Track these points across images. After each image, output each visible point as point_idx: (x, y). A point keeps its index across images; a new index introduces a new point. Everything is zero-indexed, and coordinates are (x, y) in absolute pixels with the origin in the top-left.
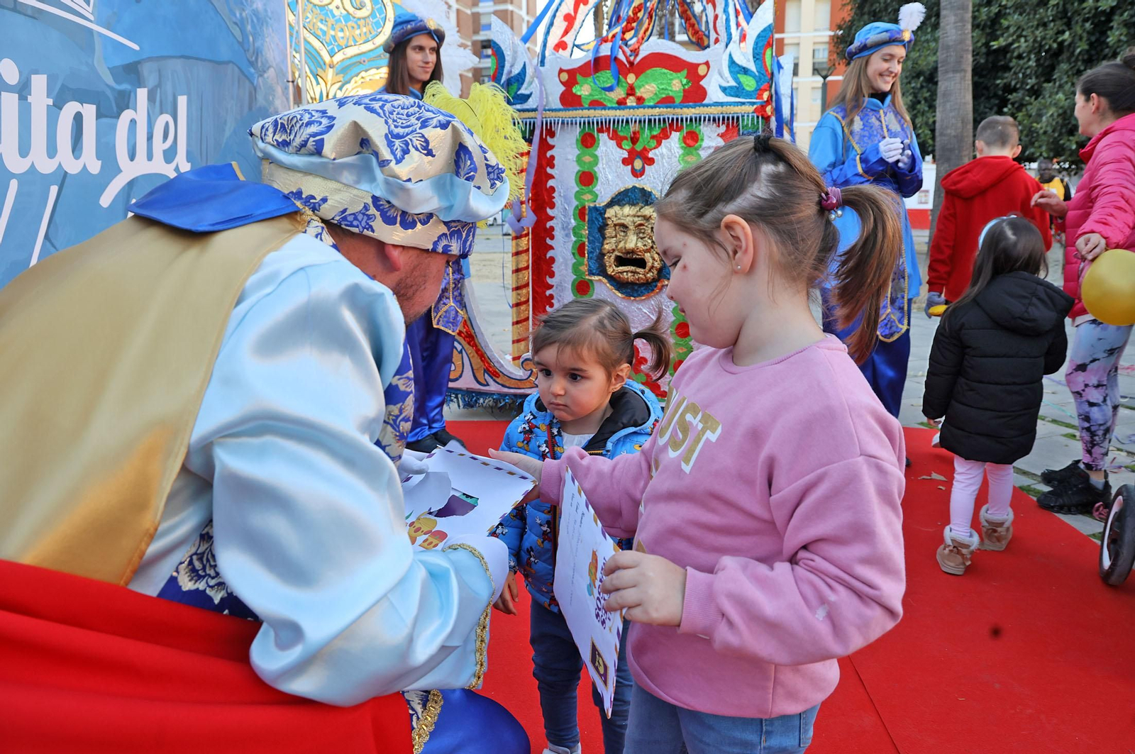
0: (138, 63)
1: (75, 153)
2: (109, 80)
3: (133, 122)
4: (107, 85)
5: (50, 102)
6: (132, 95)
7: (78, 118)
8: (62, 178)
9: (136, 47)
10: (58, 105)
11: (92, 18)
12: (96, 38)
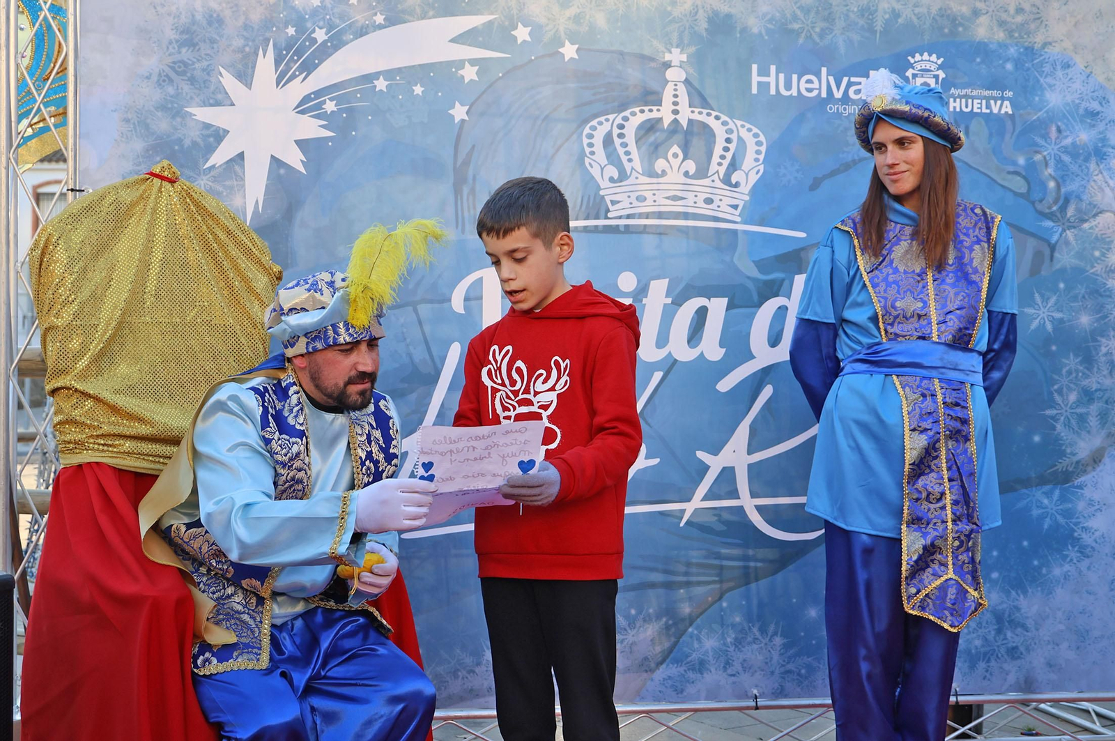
0: (803, 249)
1: (692, 343)
2: (755, 273)
3: (783, 310)
4: (749, 278)
5: (669, 301)
6: (786, 283)
7: (702, 313)
8: (671, 365)
9: (803, 235)
10: (678, 302)
11: (739, 219)
12: (740, 235)
